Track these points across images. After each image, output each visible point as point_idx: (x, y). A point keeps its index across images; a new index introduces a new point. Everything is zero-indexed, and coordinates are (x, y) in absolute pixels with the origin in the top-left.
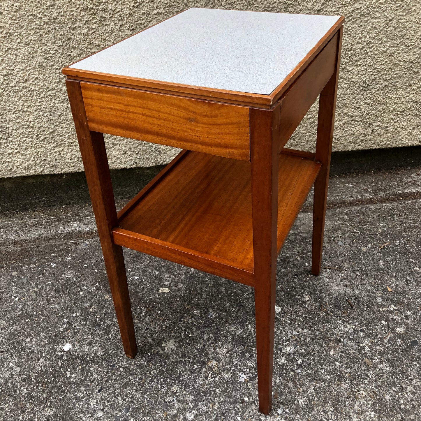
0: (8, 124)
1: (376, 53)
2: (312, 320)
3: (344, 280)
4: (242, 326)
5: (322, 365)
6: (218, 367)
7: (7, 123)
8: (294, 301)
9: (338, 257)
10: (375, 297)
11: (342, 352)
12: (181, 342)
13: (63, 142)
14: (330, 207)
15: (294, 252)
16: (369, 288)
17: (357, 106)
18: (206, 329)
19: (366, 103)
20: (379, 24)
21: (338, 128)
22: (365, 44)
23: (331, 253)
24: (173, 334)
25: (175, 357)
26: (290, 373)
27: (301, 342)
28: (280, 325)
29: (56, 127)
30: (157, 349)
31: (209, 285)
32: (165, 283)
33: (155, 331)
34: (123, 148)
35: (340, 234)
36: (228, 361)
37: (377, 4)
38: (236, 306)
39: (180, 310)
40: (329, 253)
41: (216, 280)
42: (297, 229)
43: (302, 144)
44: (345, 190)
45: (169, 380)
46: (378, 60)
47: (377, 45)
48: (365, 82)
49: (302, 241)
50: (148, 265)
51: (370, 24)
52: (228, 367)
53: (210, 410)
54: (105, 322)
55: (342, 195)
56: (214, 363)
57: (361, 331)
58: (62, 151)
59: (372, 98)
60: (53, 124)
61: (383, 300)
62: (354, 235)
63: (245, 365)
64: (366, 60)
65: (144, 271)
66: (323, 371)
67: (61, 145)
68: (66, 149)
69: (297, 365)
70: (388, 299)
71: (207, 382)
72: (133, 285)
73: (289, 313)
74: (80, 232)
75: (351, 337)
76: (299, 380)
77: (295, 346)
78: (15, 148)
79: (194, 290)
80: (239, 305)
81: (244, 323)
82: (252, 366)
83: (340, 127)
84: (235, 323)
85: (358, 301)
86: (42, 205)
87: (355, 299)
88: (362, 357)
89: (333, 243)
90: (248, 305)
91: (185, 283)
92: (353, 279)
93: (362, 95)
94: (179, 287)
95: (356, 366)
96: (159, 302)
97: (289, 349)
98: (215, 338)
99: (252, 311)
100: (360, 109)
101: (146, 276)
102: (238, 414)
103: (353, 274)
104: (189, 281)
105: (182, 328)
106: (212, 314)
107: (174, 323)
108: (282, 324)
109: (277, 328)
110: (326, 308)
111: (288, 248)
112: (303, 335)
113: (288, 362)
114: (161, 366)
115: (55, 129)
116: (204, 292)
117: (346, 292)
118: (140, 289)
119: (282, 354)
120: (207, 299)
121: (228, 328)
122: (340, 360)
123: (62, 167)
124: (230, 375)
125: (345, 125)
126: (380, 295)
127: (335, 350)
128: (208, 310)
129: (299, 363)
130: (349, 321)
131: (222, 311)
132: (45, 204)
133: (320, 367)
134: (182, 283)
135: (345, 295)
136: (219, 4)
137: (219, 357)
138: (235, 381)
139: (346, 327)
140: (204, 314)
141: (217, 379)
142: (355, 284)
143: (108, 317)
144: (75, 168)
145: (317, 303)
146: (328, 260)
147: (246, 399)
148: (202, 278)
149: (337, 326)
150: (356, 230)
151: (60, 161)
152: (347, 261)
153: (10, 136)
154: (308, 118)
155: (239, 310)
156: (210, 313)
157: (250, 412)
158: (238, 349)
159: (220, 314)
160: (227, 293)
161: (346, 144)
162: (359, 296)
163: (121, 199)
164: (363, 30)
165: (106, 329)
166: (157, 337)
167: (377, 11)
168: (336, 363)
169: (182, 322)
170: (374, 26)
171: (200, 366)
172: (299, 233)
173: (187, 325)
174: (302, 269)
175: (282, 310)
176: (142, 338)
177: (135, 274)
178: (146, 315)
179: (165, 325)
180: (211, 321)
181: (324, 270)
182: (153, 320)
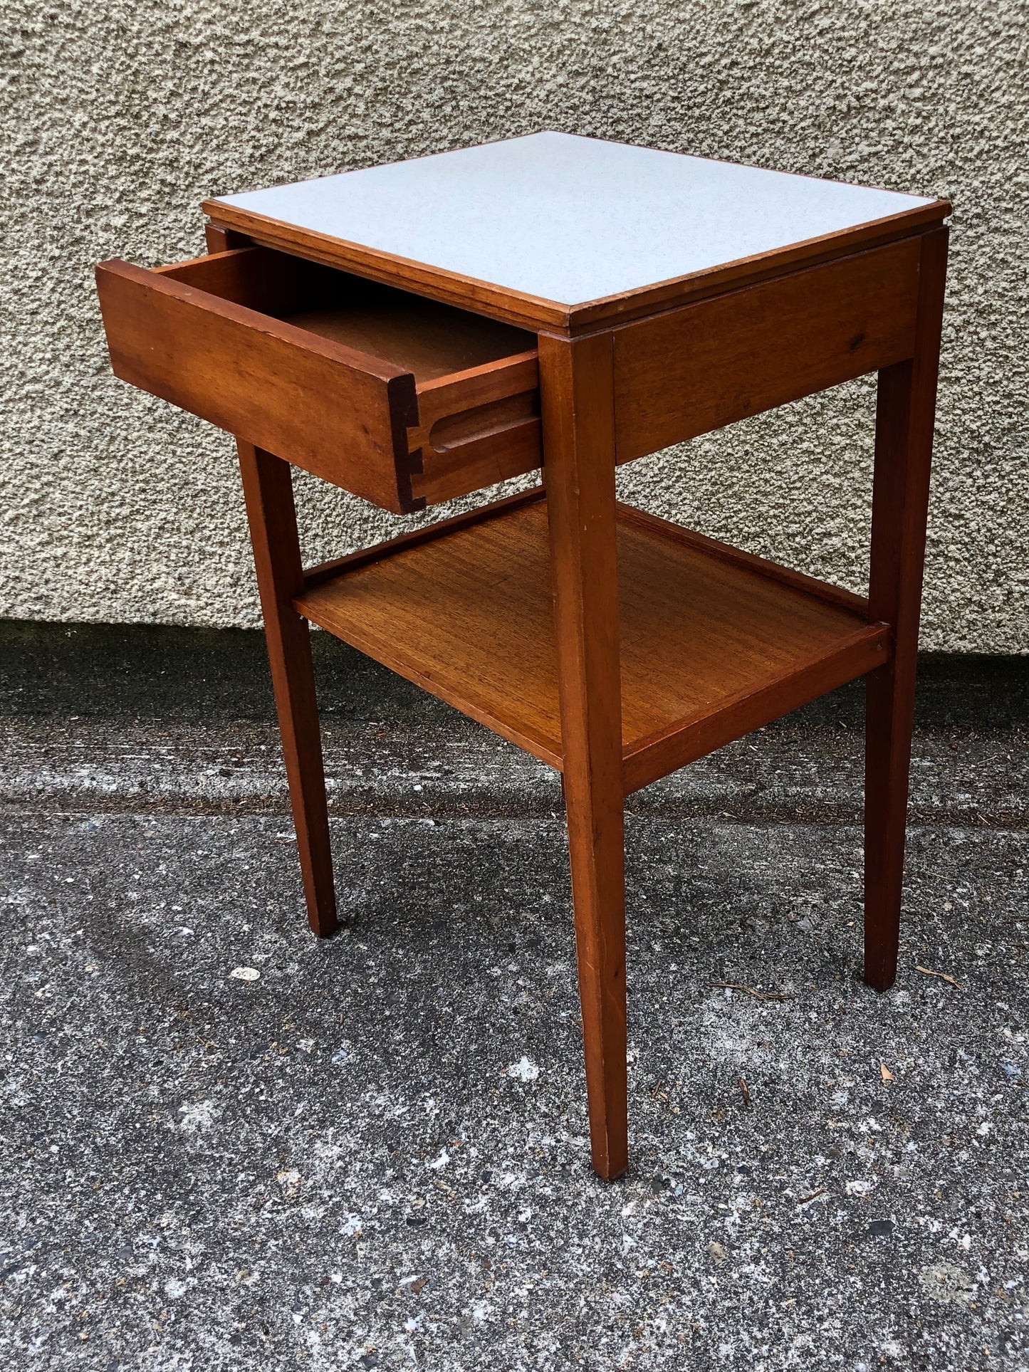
1: (1010, 343)
3: (762, 1028)
4: (411, 1099)
5: (582, 1236)
6: (299, 1189)
9: (777, 961)
10: (831, 1090)
11: (657, 1214)
12: (231, 1112)
13: (65, 533)
15: (653, 926)
16: (825, 1060)
17: (953, 511)
18: (312, 1090)
19: (983, 503)
20: (1018, 253)
22: (971, 315)
23: (763, 946)
24: (218, 1088)
25: (200, 1142)
26: (483, 1239)
27: (554, 1166)
28: (515, 1114)
29: (47, 489)
30: (163, 1116)
31: (372, 979)
32: (255, 957)
33: (176, 1072)
34: (231, 567)
35: (815, 898)
36: (331, 1180)
37: (1006, 187)
38: (421, 1045)
39: (265, 1029)
40: (757, 945)
41: (394, 969)
42: (694, 865)
45: (159, 1197)
46: (1019, 366)
47: (1014, 318)
48: (975, 436)
49: (691, 902)
50: (230, 902)
51: (987, 249)
52: (326, 1193)
53: (233, 1285)
54: (60, 1029)
56: (294, 1176)
57: (742, 1170)
58: (62, 559)
59: (1004, 490)
60: (37, 477)
61: (850, 1101)
63: (373, 1197)
64: (976, 364)
65: (214, 917)
66: (580, 1251)
67: (61, 539)
68: (73, 553)
69: (514, 1222)
70: (864, 1101)
71: (253, 1220)
72: (171, 948)
73: (558, 1088)
74: (91, 793)
75: (702, 1181)
76: (501, 1262)
77: (533, 1174)
79: (323, 986)
80: (429, 1044)
81: (419, 1092)
82: (391, 1203)
84: (397, 1086)
85: (773, 1092)
86: (15, 708)
87: (766, 1084)
88: (707, 1236)
89: (783, 920)
90: (454, 1048)
91: (308, 964)
92: (788, 1030)
93: (970, 475)
94: (289, 971)
95: (680, 1255)
96: (218, 1002)
97: (510, 1180)
98: (324, 1116)
99: (456, 1064)
100: (962, 522)
101: (213, 931)
102: (300, 1309)
103: (799, 1014)
104: (323, 959)
105: (248, 1077)
106: (344, 1054)
107: (233, 1062)
108: (524, 1111)
109: (506, 1119)
110: (669, 1093)
112: (567, 1150)
113: (493, 1211)
114: (155, 1158)
115: (43, 492)
116: (348, 995)
117: (750, 1059)
118: (185, 961)
119: (485, 1187)
120: (350, 1014)
121: (372, 1097)
122: (639, 1233)
123: (64, 604)
124: (321, 1212)
126: (849, 1084)
127: (640, 1206)
128: (337, 1044)
129: (522, 1218)
130: (718, 1138)
131: (374, 1050)
132: (24, 705)
133: (576, 1240)
134: (300, 963)
135: (742, 1068)
137: (313, 1165)
138: (329, 1229)
139: (703, 1151)
140: (324, 1050)
141: (283, 1216)
142: (788, 1042)
143: (73, 1018)
144: (98, 612)
145: (650, 1076)
146: (743, 965)
147: (337, 1278)
148: (363, 957)
149: (676, 1144)
151: (58, 586)
152: (799, 976)
155: (422, 1055)
156: (342, 1052)
157: (331, 1311)
158: (373, 1153)
159: (364, 1058)
160: (411, 1007)
162: (785, 1077)
163: (233, 718)
164: (964, 266)
166: (175, 1086)
167: (1007, 210)
168: (626, 1237)
169: (256, 1062)
170: (1001, 256)
171: (251, 1178)
172: (694, 877)
173: (264, 1072)
174: (652, 979)
175: (540, 1075)
176: (138, 1084)
177: (186, 920)
178: (170, 1029)
179: (207, 1062)
180: (334, 1072)
181: (716, 991)
182: (183, 1045)
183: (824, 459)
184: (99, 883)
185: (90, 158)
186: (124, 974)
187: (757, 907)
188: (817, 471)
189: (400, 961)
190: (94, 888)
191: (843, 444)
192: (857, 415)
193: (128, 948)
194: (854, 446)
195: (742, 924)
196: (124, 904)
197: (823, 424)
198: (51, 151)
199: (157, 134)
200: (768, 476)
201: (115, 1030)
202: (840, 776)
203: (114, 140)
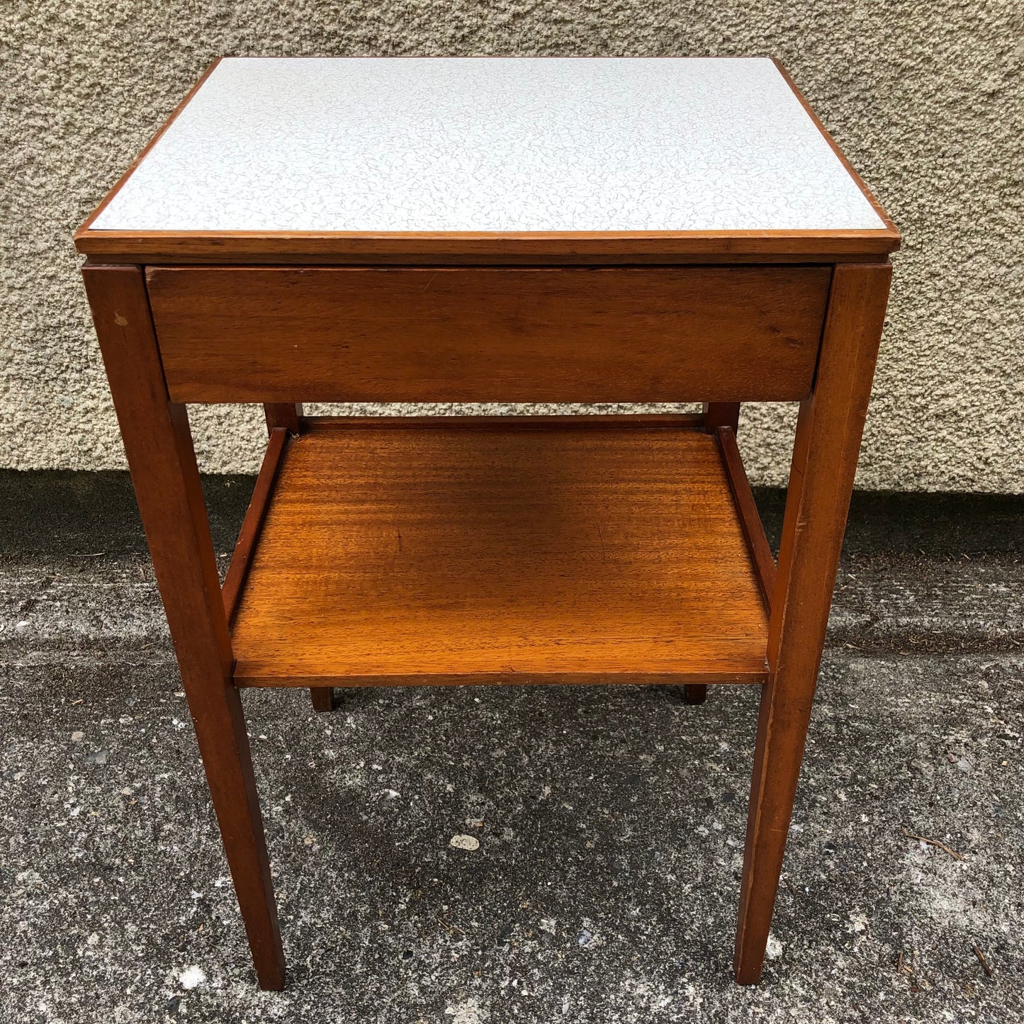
0: (87, 332)
2: (870, 996)
3: (969, 884)
7: (84, 330)
8: (821, 928)
9: (954, 807)
12: (498, 1010)
14: (940, 647)
15: (831, 774)
18: (571, 980)
21: (993, 431)
23: (936, 792)
24: (477, 982)
28: (775, 999)
31: (589, 845)
32: (468, 821)
33: (429, 965)
35: (964, 736)
38: (658, 921)
39: (503, 909)
40: (930, 790)
41: (606, 832)
42: (845, 704)
43: (885, 463)
44: (985, 602)
49: (856, 745)
50: (427, 759)
54: (297, 917)
55: (976, 615)
58: (225, 418)
62: (1004, 744)
65: (415, 777)
68: (236, 413)
72: (384, 814)
73: (805, 965)
78: (102, 397)
80: (667, 920)
81: (675, 977)
83: (998, 428)
84: (651, 972)
85: (1007, 958)
87: (997, 950)
89: (944, 761)
90: (692, 922)
91: (522, 829)
92: (993, 886)
96: (447, 876)
98: (592, 1013)
99: (701, 942)
101: (419, 793)
103: (996, 867)
104: (534, 823)
105: (502, 967)
106: (589, 935)
107: (484, 949)
108: (784, 995)
109: (769, 1006)
110: (911, 966)
111: (814, 762)
116: (571, 864)
117: (971, 922)
118: (401, 830)
120: (580, 887)
121: (632, 986)
123: (225, 458)
125: (1014, 424)
128: (579, 923)
130: (975, 1017)
131: (616, 928)
134: (514, 826)
135: (969, 933)
136: (700, 51)
140: (568, 931)
142: (998, 900)
143: (307, 902)
144: (256, 466)
145: (887, 946)
146: (926, 813)
148: (572, 819)
150: (1011, 730)
151: (220, 442)
152: (980, 823)
153: (91, 364)
154: (911, 395)
155: (665, 932)
156: (585, 932)
159: (611, 940)
160: (636, 876)
161: (1006, 476)
162: (1011, 941)
165: (298, 939)
166: (433, 983)
169: (506, 948)
172: (849, 717)
173: (517, 961)
174: (849, 831)
175: (785, 949)
176: (394, 981)
177: (389, 781)
178: (409, 912)
179: (457, 950)
180: (586, 958)
181: (912, 844)
182: (427, 930)
183: (954, 331)
184: (293, 740)
185: (284, 33)
186: (345, 846)
187: (915, 748)
188: (946, 341)
189: (608, 822)
190: (290, 747)
191: (974, 318)
192: (992, 293)
193: (340, 814)
194: (982, 320)
195: (909, 768)
196: (325, 764)
197: (959, 300)
198: (244, 25)
199: (358, 11)
200: (901, 344)
201: (354, 914)
202: (937, 604)
203: (312, 16)
